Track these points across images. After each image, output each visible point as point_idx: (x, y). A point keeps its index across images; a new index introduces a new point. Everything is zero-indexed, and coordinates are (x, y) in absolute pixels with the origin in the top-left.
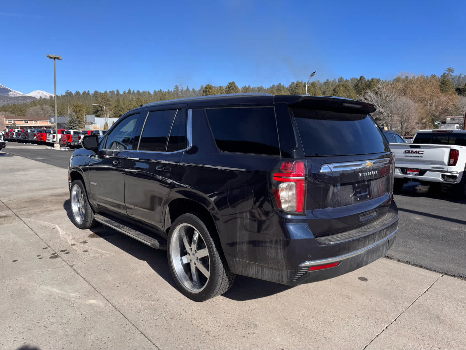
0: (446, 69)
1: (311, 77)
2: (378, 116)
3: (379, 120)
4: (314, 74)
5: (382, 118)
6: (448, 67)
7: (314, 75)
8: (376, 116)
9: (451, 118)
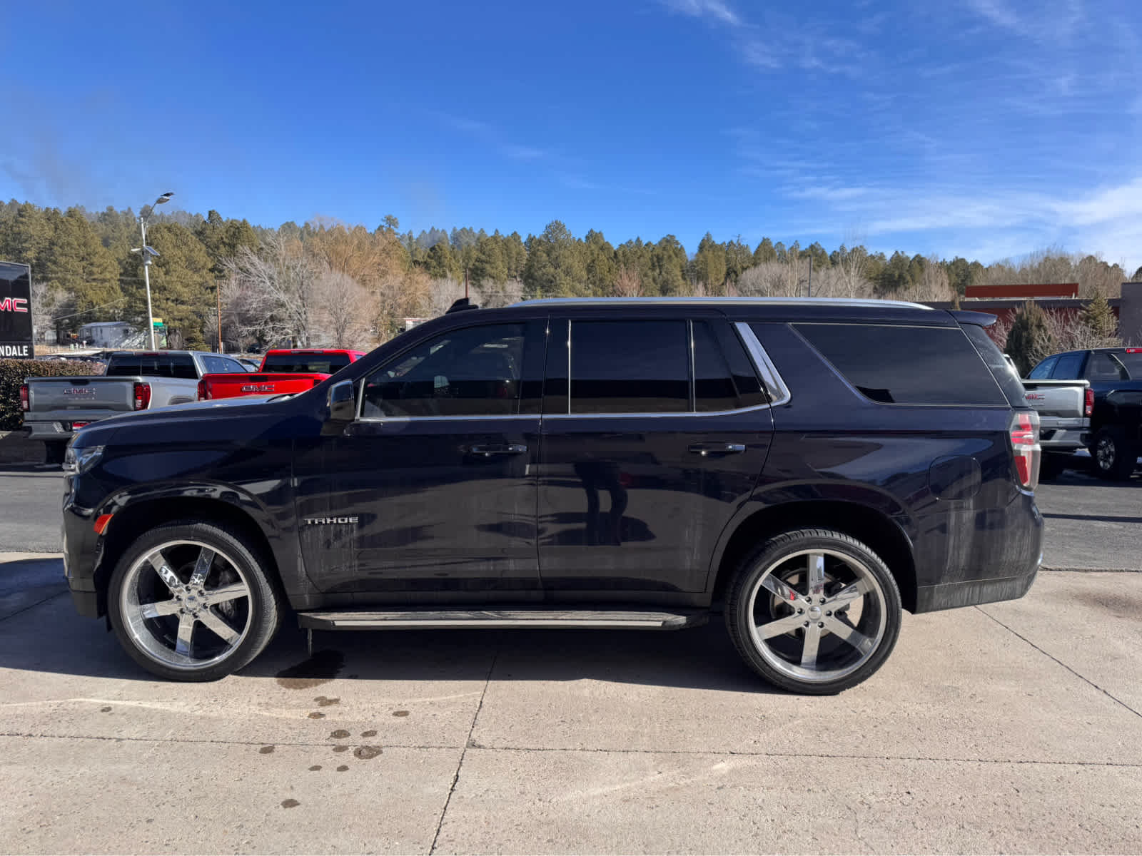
0: (384, 219)
1: (157, 205)
2: (275, 312)
3: (280, 321)
4: (166, 197)
5: (285, 316)
6: (386, 214)
7: (168, 200)
8: (271, 311)
9: (414, 322)
